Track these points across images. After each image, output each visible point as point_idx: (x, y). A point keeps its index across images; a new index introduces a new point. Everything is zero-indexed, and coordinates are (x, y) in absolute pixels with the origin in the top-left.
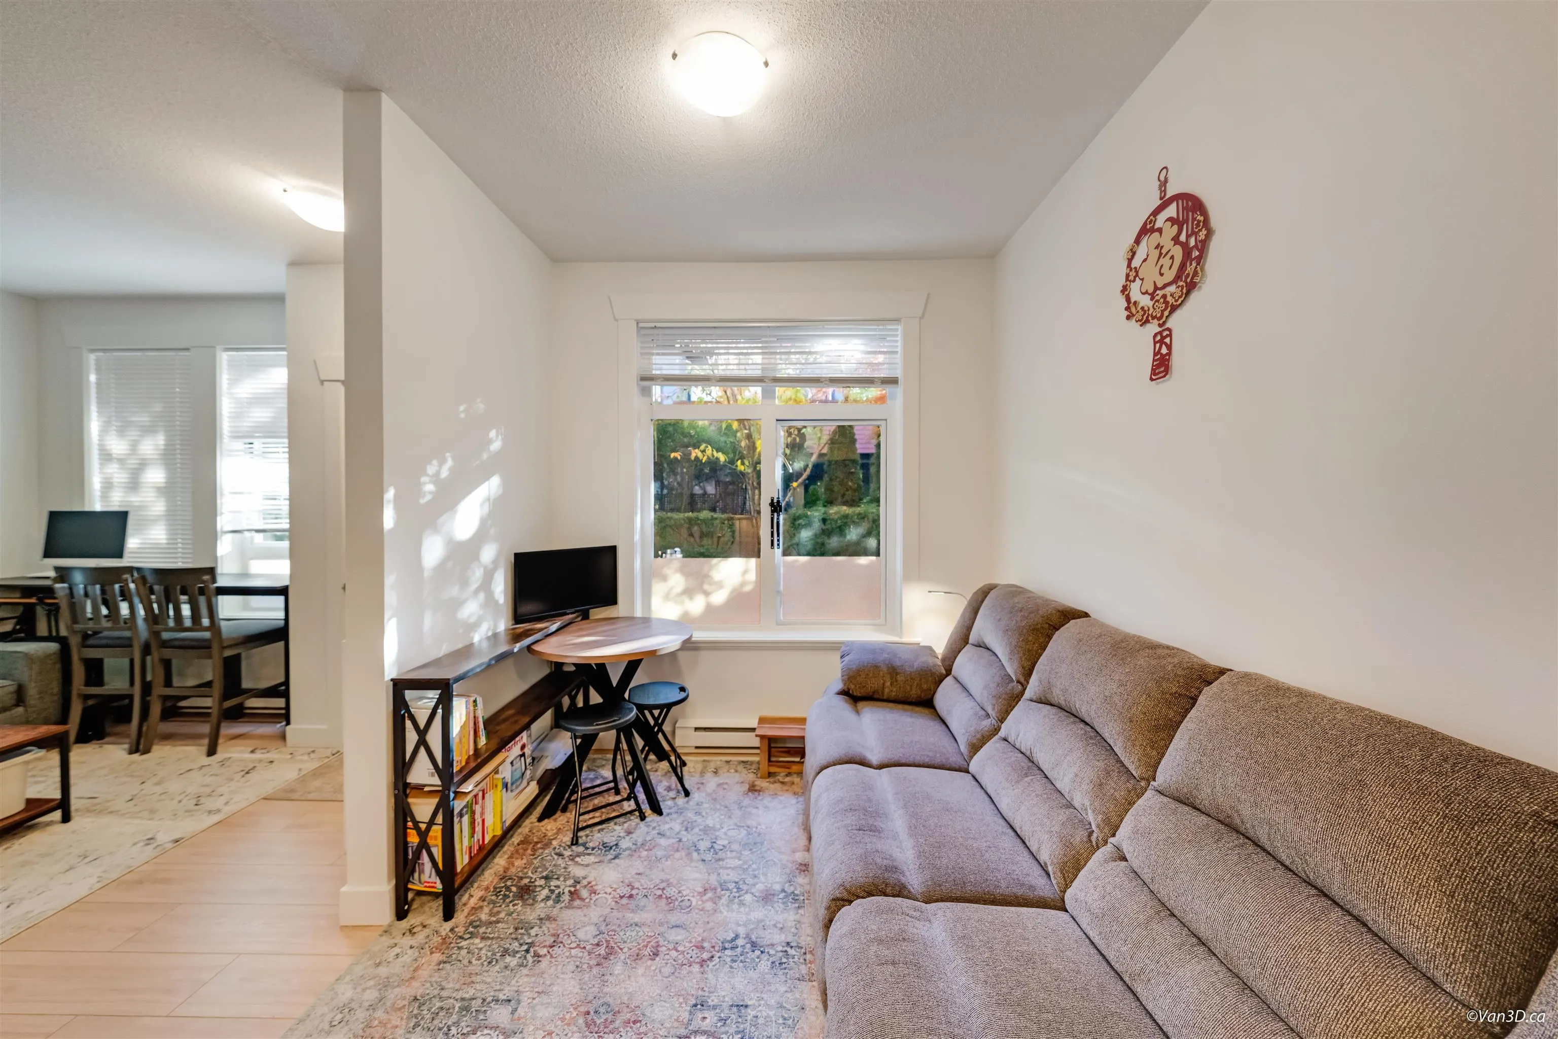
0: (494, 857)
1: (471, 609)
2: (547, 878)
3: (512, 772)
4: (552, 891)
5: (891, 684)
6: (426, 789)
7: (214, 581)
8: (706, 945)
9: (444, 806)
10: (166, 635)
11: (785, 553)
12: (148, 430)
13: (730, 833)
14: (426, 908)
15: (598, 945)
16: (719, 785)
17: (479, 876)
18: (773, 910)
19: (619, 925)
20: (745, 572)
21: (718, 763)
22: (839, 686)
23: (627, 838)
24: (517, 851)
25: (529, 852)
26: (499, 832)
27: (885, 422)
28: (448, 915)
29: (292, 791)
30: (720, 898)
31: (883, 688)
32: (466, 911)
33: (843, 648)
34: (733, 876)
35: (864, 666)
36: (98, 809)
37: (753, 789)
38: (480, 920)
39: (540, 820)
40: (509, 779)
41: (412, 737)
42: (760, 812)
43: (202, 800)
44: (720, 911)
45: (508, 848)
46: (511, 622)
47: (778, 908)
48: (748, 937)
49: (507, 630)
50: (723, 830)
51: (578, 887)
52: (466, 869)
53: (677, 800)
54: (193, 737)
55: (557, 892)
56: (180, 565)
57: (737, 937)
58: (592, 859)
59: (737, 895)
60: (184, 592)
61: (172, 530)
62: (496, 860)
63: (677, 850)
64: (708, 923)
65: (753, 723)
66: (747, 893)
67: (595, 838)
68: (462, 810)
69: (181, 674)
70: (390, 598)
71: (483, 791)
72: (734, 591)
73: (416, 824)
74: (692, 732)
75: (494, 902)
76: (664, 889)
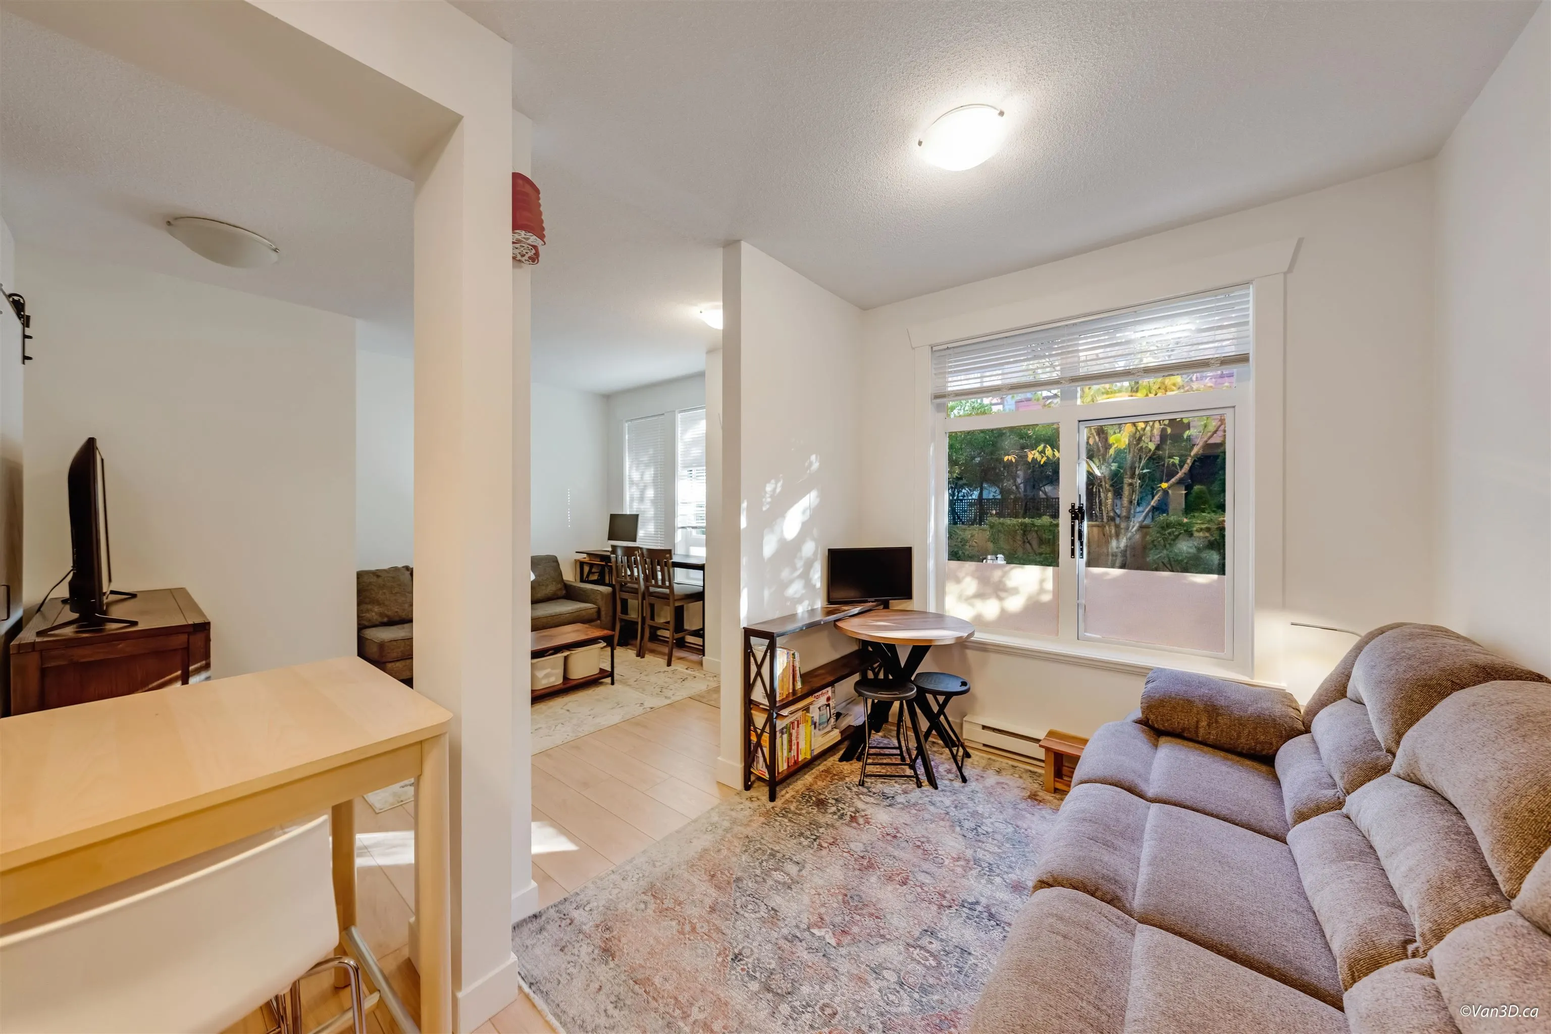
0: (805, 774)
1: (796, 589)
2: (836, 800)
3: (820, 716)
4: (839, 810)
5: (1209, 725)
6: (761, 706)
7: (671, 559)
8: (947, 895)
9: (770, 720)
10: (652, 589)
11: (1089, 564)
12: (647, 465)
13: (997, 824)
14: (761, 789)
15: (862, 857)
16: (998, 783)
17: (794, 782)
18: (1019, 899)
19: (881, 852)
20: (1042, 581)
21: (1004, 765)
22: (1138, 714)
23: (903, 796)
24: (821, 775)
25: (828, 779)
26: (809, 757)
27: (1232, 409)
28: (772, 798)
29: (703, 697)
30: (971, 869)
31: (1197, 727)
32: (783, 800)
33: (1150, 674)
34: (989, 858)
35: (1170, 697)
36: (625, 683)
37: (1033, 797)
38: (790, 809)
39: (841, 760)
40: (816, 719)
41: (754, 669)
42: (1034, 818)
43: (664, 690)
44: (968, 879)
45: (815, 771)
46: (825, 603)
47: (1025, 900)
48: (988, 907)
49: (822, 608)
50: (991, 820)
51: (857, 815)
52: (785, 772)
53: (954, 782)
54: (661, 654)
55: (842, 812)
56: (659, 548)
57: (977, 903)
58: (872, 800)
59: (988, 873)
60: (658, 565)
61: (656, 527)
62: (806, 776)
63: (943, 820)
64: (954, 882)
65: (1041, 734)
66: (998, 875)
67: (877, 786)
68: (783, 729)
69: (659, 616)
70: (744, 575)
71: (798, 721)
72: (1030, 598)
73: (755, 728)
74: (980, 729)
75: (800, 802)
76: (923, 842)
